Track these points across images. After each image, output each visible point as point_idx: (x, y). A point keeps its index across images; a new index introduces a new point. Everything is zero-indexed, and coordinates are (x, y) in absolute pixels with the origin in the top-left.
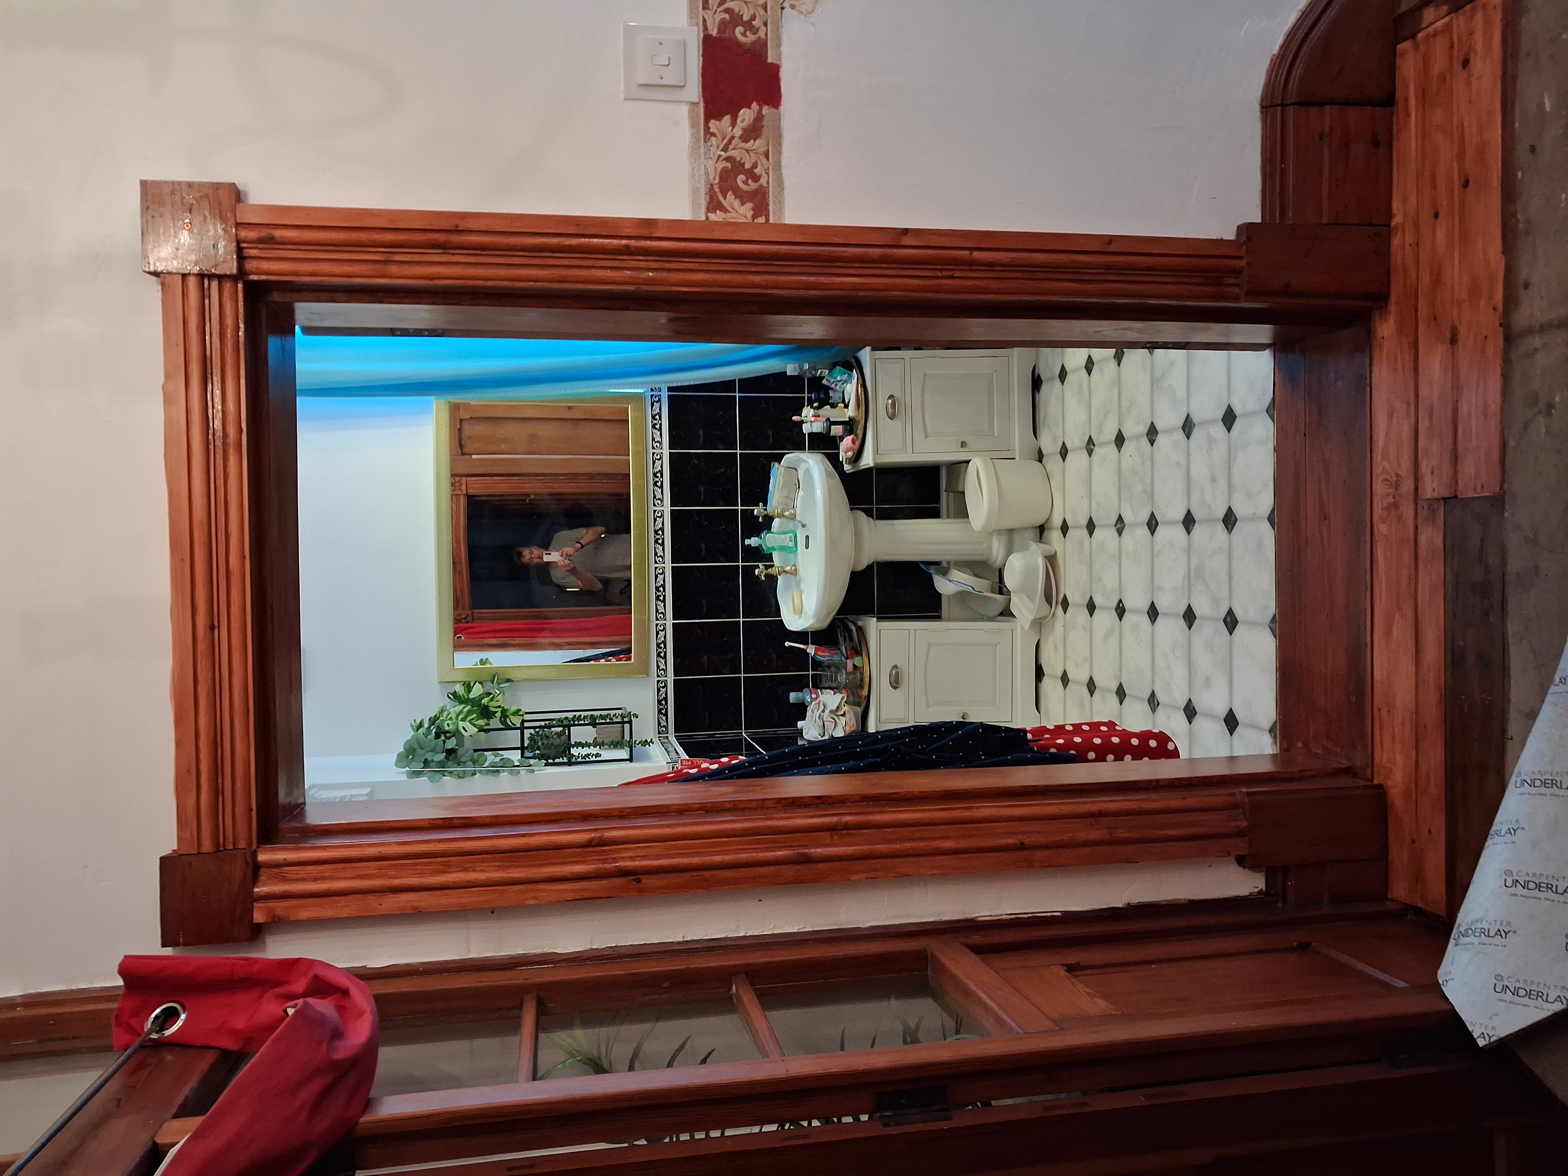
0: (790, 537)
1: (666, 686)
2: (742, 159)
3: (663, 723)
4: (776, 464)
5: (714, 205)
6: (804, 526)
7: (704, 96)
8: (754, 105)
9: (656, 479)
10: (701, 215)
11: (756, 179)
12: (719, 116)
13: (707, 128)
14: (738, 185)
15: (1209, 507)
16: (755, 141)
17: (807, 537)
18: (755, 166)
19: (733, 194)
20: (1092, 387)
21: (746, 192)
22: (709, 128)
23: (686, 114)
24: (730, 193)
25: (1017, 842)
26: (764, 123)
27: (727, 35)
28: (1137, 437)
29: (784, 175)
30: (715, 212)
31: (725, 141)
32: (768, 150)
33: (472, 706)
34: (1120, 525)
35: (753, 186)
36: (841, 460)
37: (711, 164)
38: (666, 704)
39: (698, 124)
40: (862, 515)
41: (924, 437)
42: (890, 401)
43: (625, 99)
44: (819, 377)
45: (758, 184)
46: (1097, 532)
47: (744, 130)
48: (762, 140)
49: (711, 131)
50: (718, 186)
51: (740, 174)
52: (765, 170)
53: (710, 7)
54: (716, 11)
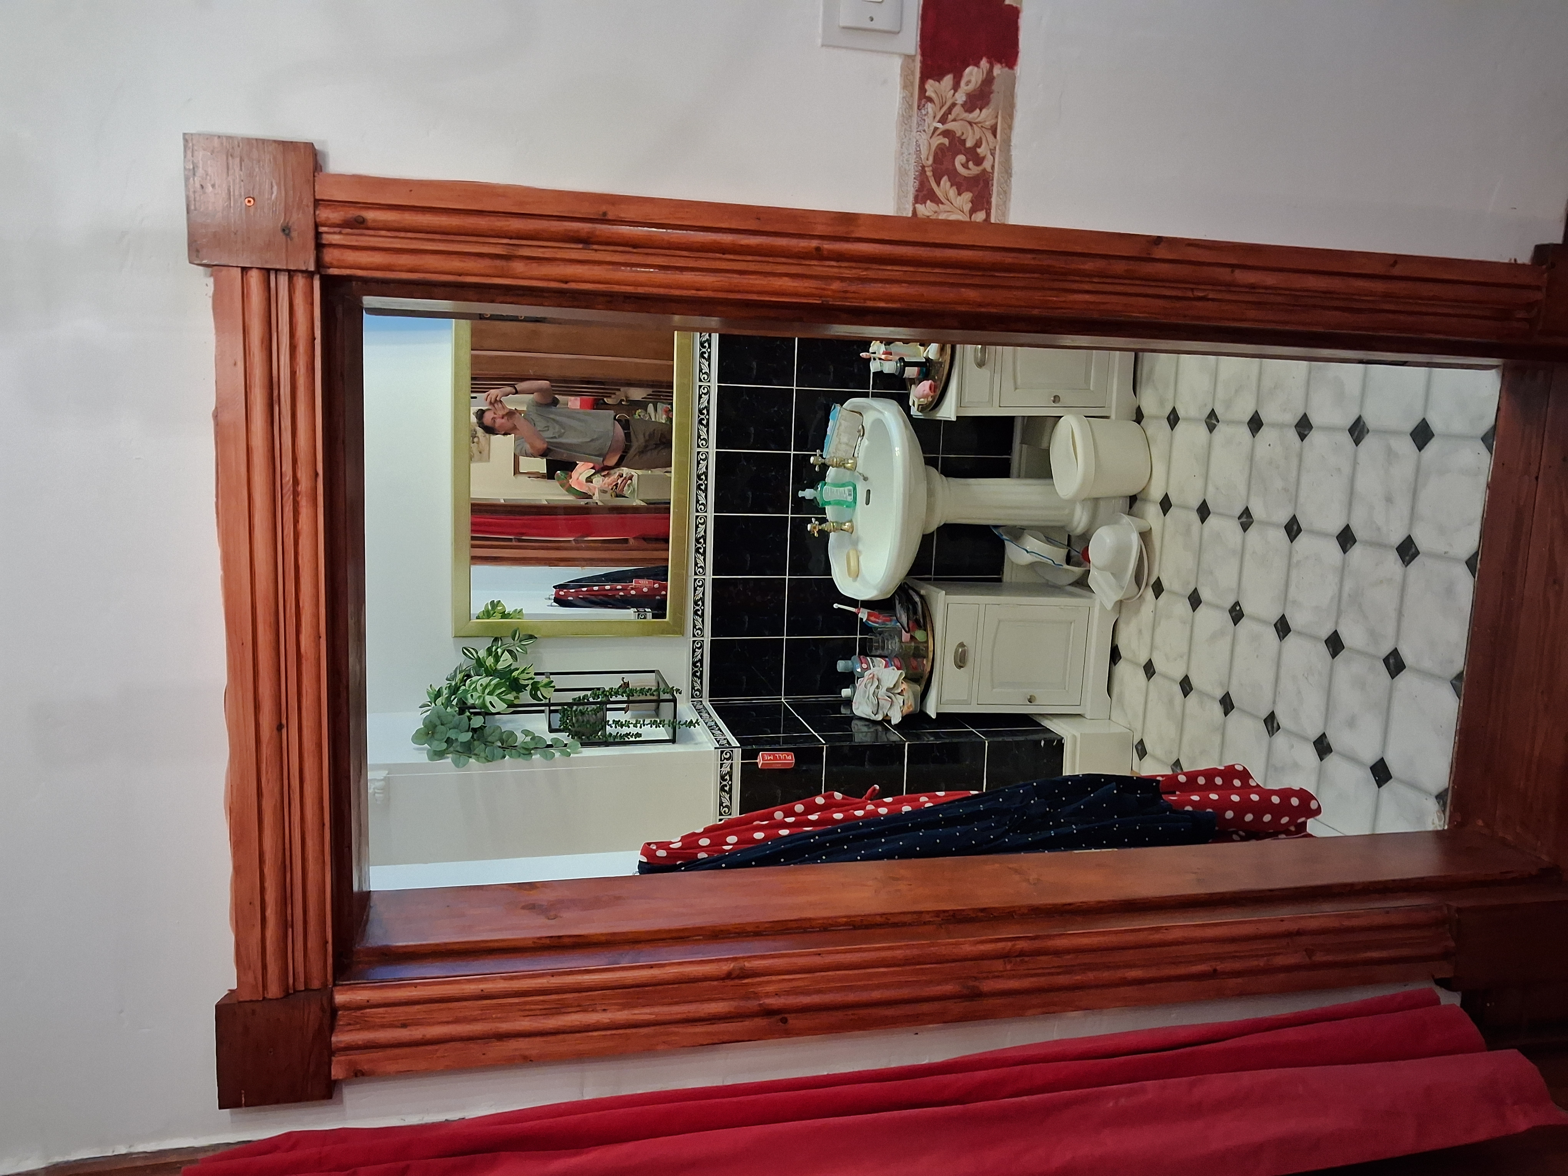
0: (850, 491)
1: (701, 647)
2: (963, 133)
3: (698, 687)
4: (838, 406)
5: (924, 194)
6: (865, 479)
7: (921, 47)
8: (984, 63)
9: (702, 417)
10: (907, 206)
11: (979, 161)
12: (939, 76)
13: (922, 89)
14: (955, 169)
16: (981, 111)
17: (869, 491)
18: (978, 144)
19: (949, 180)
22: (926, 91)
23: (898, 70)
24: (945, 178)
25: (1210, 968)
26: (995, 87)
28: (1281, 426)
29: (1013, 157)
30: (925, 203)
31: (944, 109)
32: (996, 124)
33: (501, 679)
34: (1246, 519)
35: (974, 170)
36: (910, 403)
37: (924, 139)
38: (702, 666)
39: (912, 84)
40: (933, 472)
43: (822, 46)
45: (980, 168)
46: (1211, 520)
47: (970, 96)
48: (990, 110)
49: (927, 94)
50: (931, 168)
51: (958, 154)
52: (990, 150)
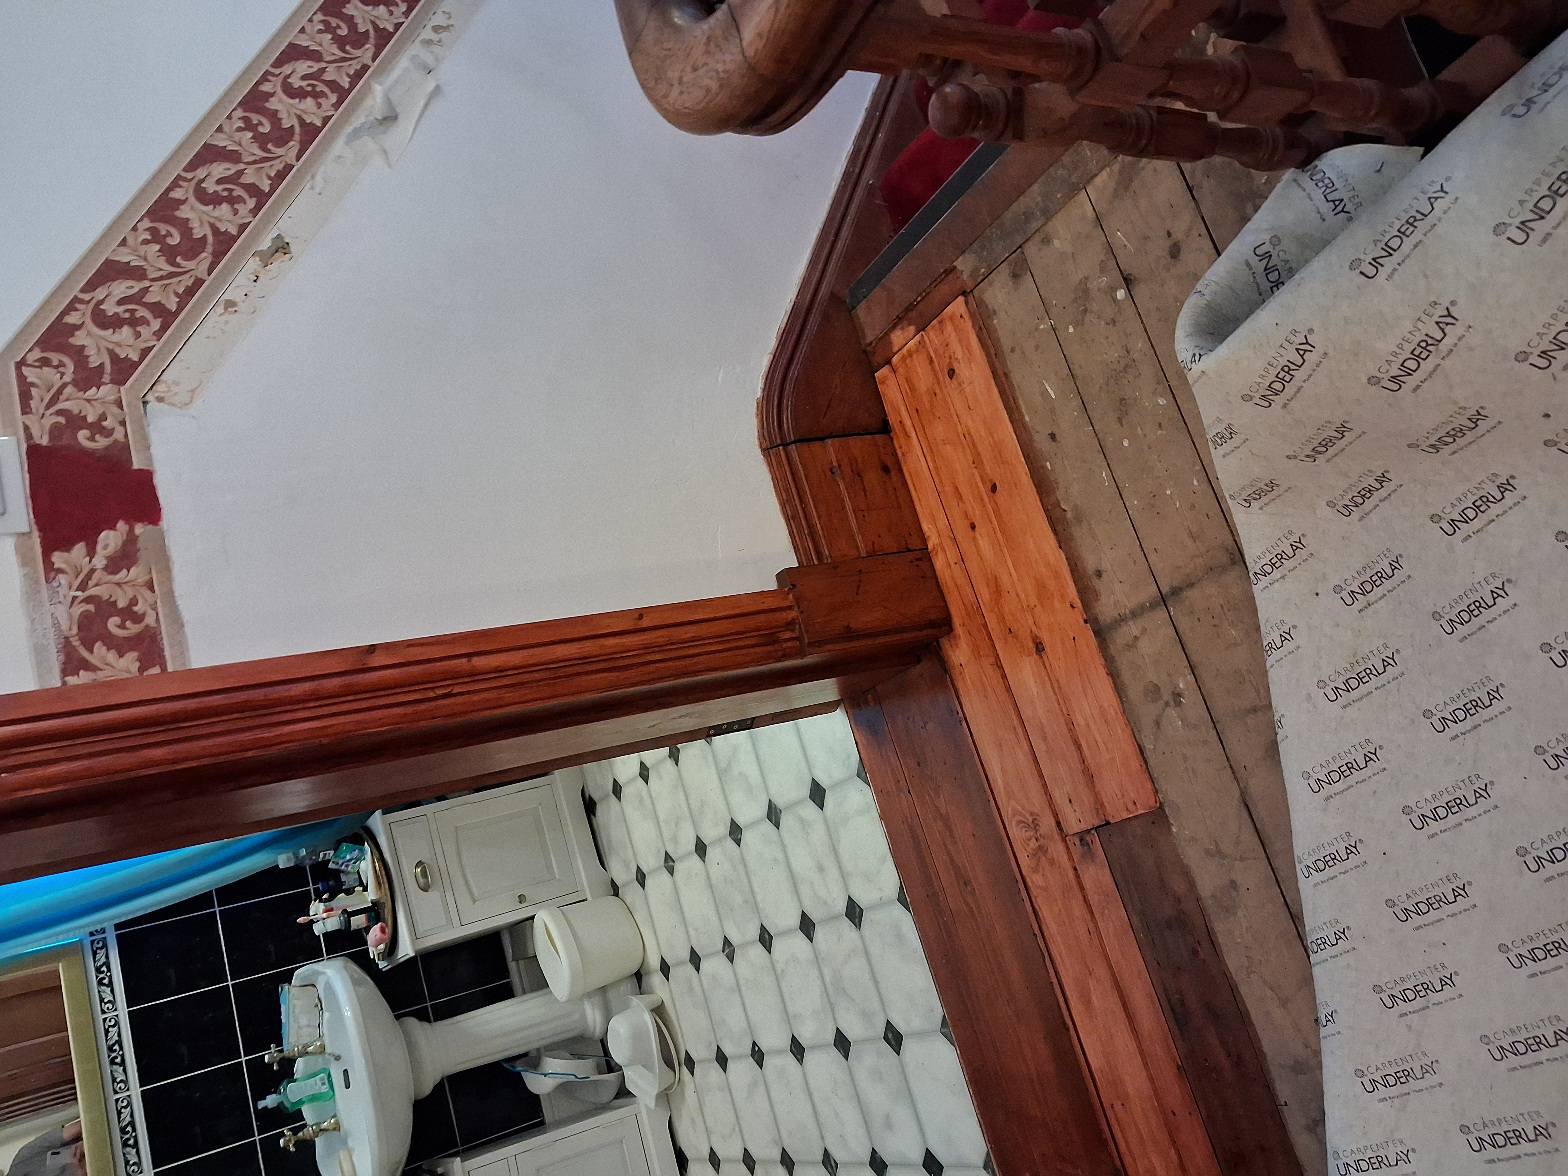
0: (322, 1079)
2: (111, 596)
4: (286, 985)
5: (74, 664)
6: (338, 1058)
7: (37, 523)
8: (121, 525)
9: (114, 1054)
10: (52, 681)
11: (138, 619)
12: (66, 545)
13: (48, 563)
14: (110, 632)
15: (825, 903)
16: (128, 570)
17: (345, 1072)
18: (134, 602)
19: (104, 645)
20: (654, 795)
21: (125, 638)
22: (53, 564)
23: (10, 549)
24: (98, 644)
26: (141, 544)
27: (64, 442)
28: (720, 840)
29: (181, 608)
30: (77, 674)
31: (81, 576)
32: (152, 578)
34: (728, 949)
35: (134, 628)
36: (372, 957)
37: (60, 610)
39: (33, 560)
40: (412, 1022)
41: (471, 902)
42: (419, 870)
44: (322, 861)
45: (143, 625)
46: (703, 965)
47: (110, 559)
48: (141, 567)
49: (56, 566)
50: (77, 638)
51: (111, 616)
52: (150, 605)
53: (34, 410)
54: (43, 414)
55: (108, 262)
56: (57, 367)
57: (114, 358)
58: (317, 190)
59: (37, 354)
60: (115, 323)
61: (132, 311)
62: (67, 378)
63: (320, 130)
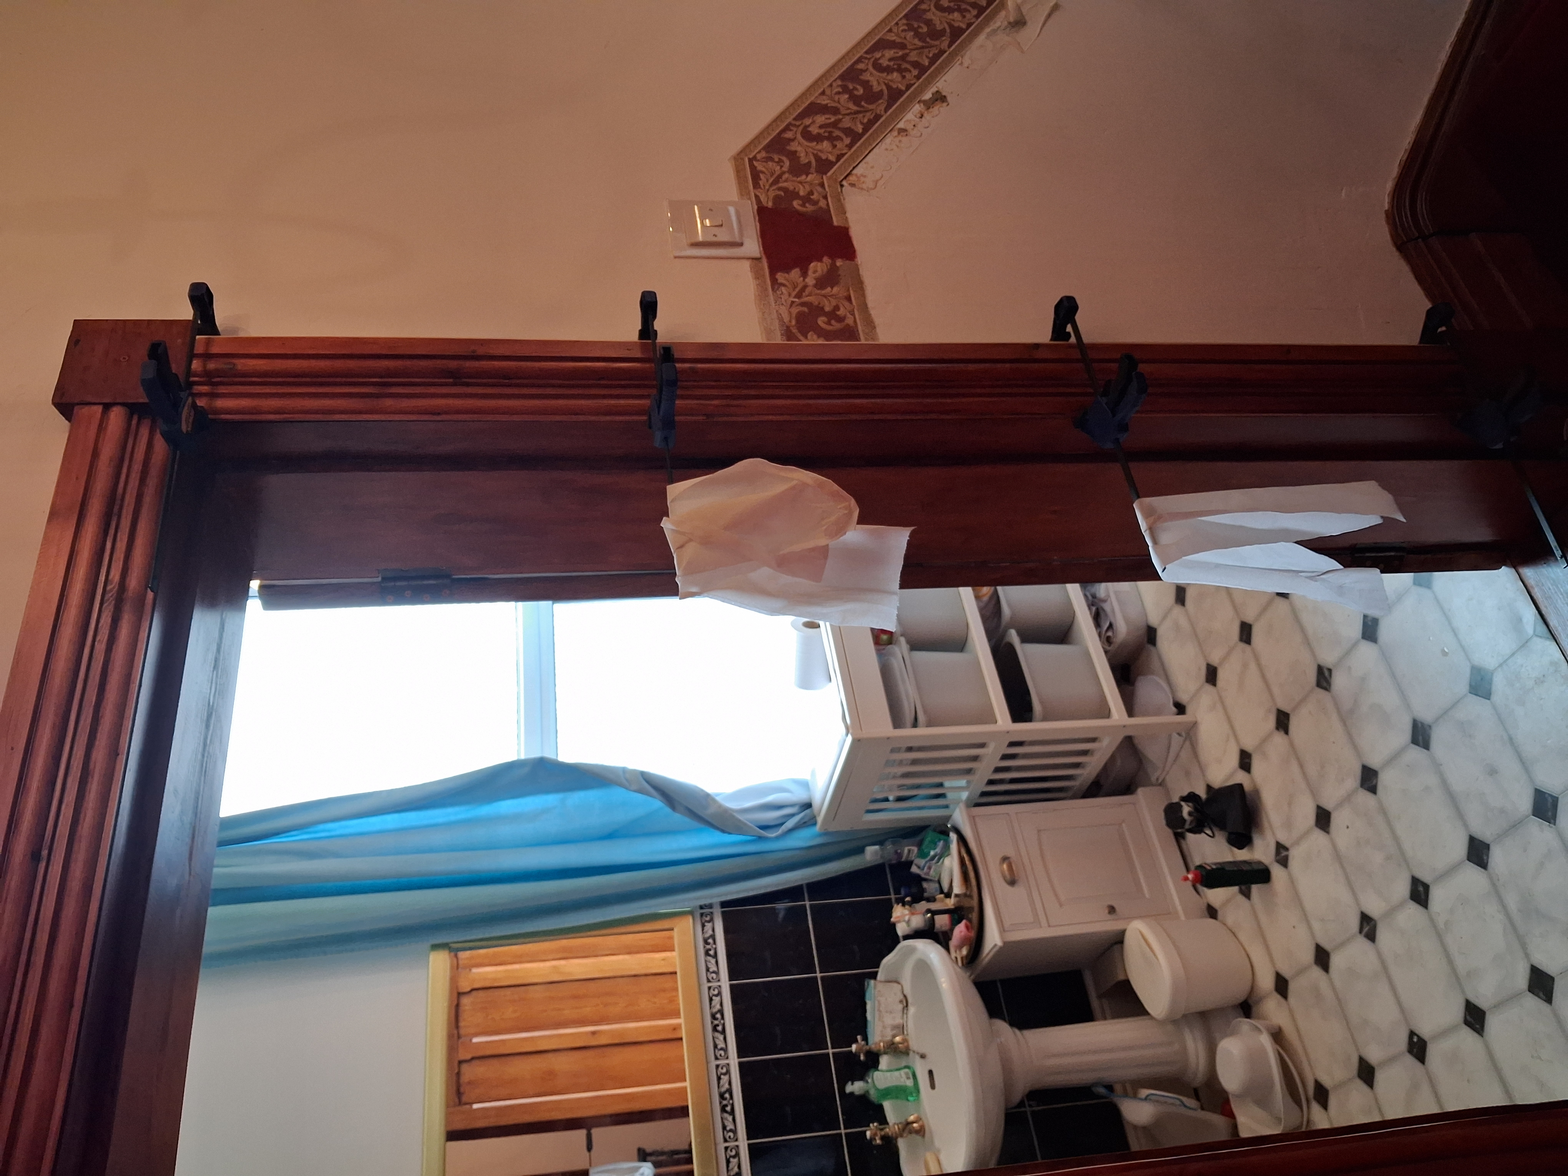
0: (907, 1076)
2: (820, 303)
4: (871, 981)
6: (923, 1057)
7: (765, 252)
8: (826, 259)
9: (716, 1022)
10: (777, 340)
11: (840, 319)
12: (786, 269)
13: (774, 279)
14: (819, 326)
16: (832, 289)
17: (931, 1072)
18: (837, 308)
19: (816, 333)
21: (831, 331)
22: (777, 280)
23: (748, 269)
24: (811, 332)
26: (841, 272)
27: (783, 206)
28: (1348, 798)
29: (873, 316)
31: (797, 290)
32: (850, 294)
34: (1368, 927)
35: (838, 325)
37: (783, 309)
39: (763, 276)
40: (1000, 1022)
41: (1058, 905)
42: (1005, 865)
43: (675, 259)
44: (904, 863)
45: (844, 323)
46: (1334, 960)
47: (819, 280)
48: (841, 286)
49: (779, 282)
50: (795, 326)
51: (820, 316)
52: (849, 312)
53: (762, 186)
54: (768, 190)
55: (812, 104)
56: (777, 162)
57: (818, 159)
58: (966, 65)
59: (763, 154)
60: (818, 138)
61: (830, 133)
62: (785, 169)
63: (965, 30)
